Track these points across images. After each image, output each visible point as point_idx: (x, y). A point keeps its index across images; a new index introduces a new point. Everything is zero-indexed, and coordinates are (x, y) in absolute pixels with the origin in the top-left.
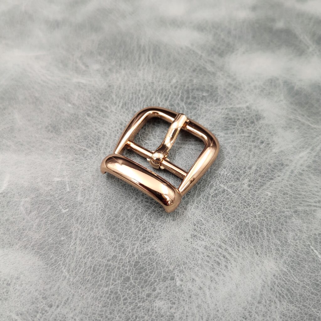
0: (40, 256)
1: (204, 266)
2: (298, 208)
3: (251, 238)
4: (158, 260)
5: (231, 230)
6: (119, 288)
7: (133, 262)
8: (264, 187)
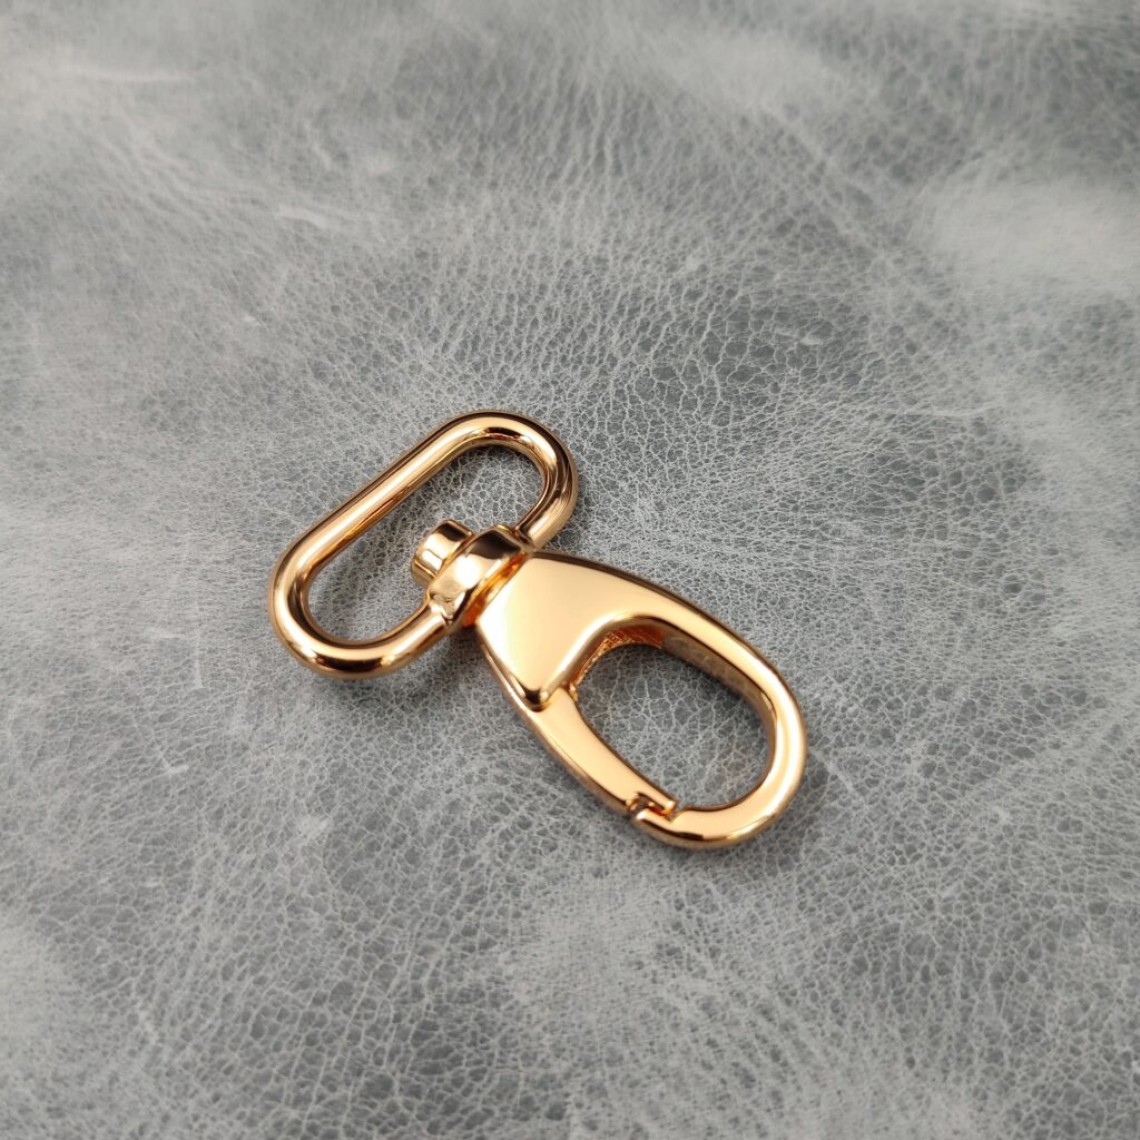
0: (58, 940)
1: (691, 1081)
2: (1111, 894)
3: (898, 993)
4: (512, 1031)
5: (820, 949)
6: (344, 1119)
7: (412, 1022)
8: (988, 785)
